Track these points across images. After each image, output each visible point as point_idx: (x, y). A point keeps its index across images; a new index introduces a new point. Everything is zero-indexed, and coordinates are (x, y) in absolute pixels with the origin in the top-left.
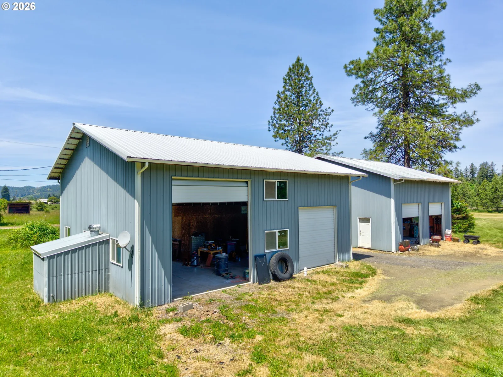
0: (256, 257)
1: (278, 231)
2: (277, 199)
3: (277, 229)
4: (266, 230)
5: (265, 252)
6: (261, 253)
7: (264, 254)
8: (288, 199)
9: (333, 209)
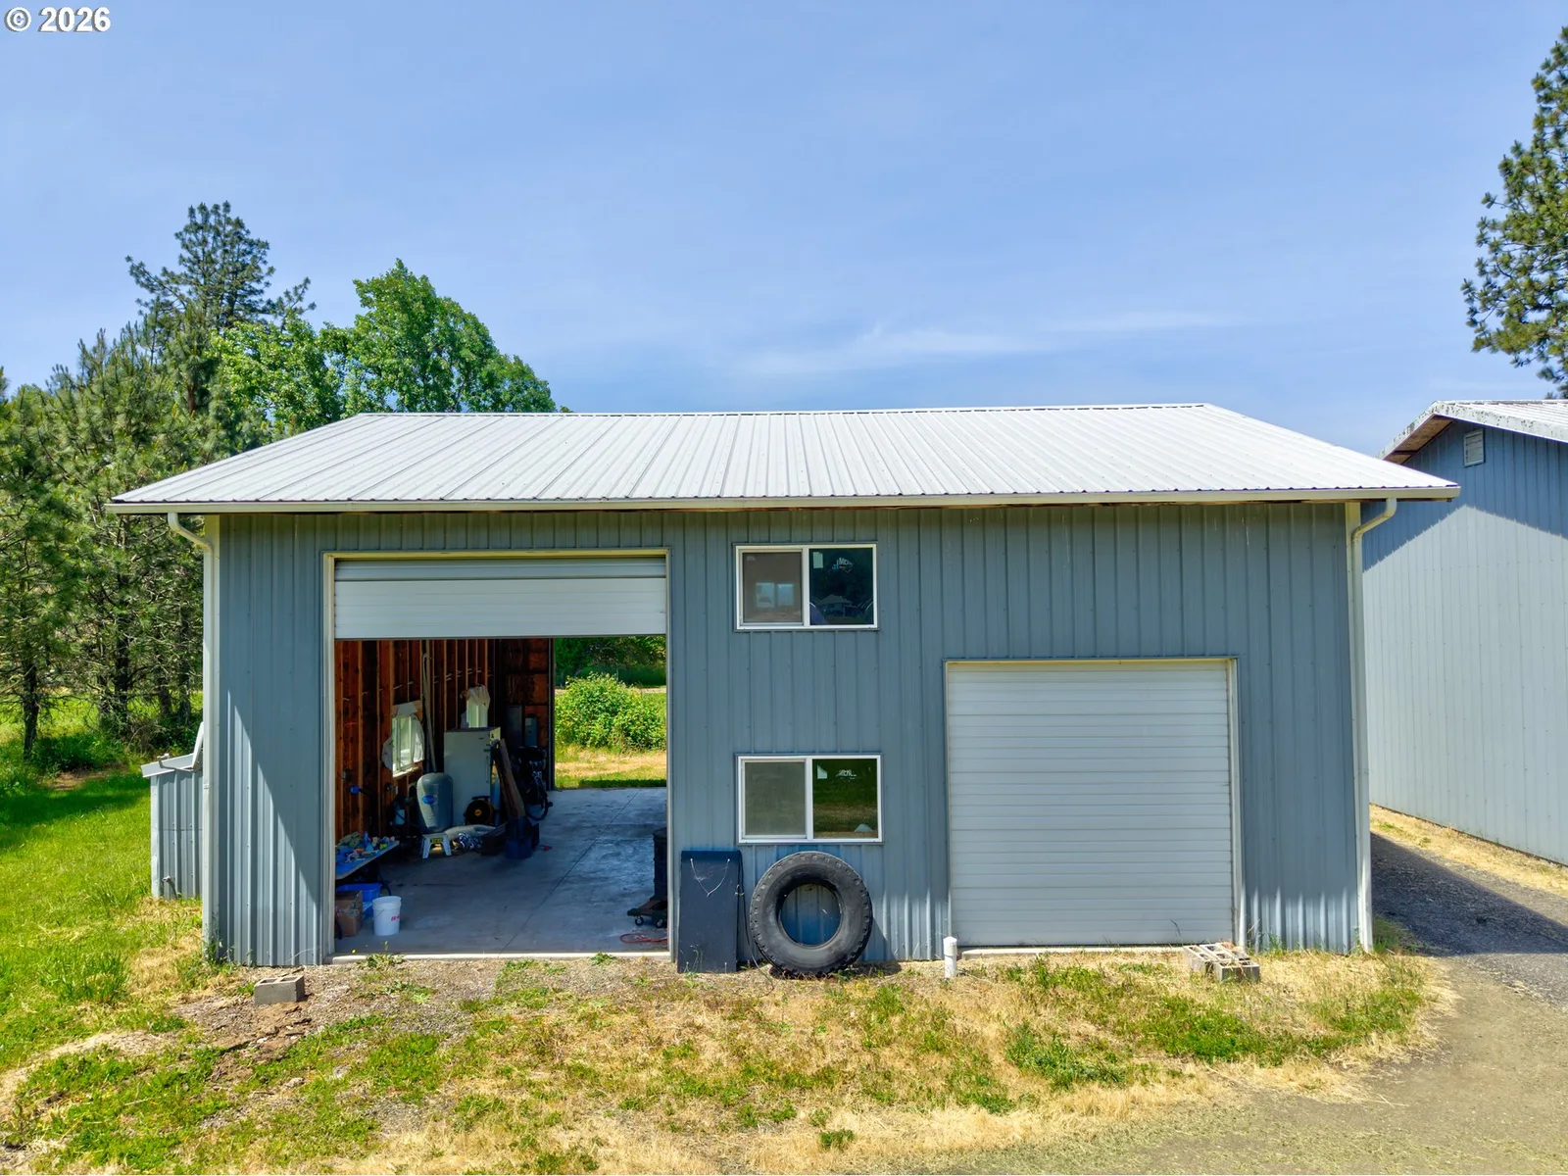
0: (686, 856)
1: (815, 762)
2: (807, 625)
3: (813, 753)
4: (748, 753)
5: (741, 841)
6: (722, 843)
7: (731, 848)
8: (875, 626)
9: (1221, 675)
